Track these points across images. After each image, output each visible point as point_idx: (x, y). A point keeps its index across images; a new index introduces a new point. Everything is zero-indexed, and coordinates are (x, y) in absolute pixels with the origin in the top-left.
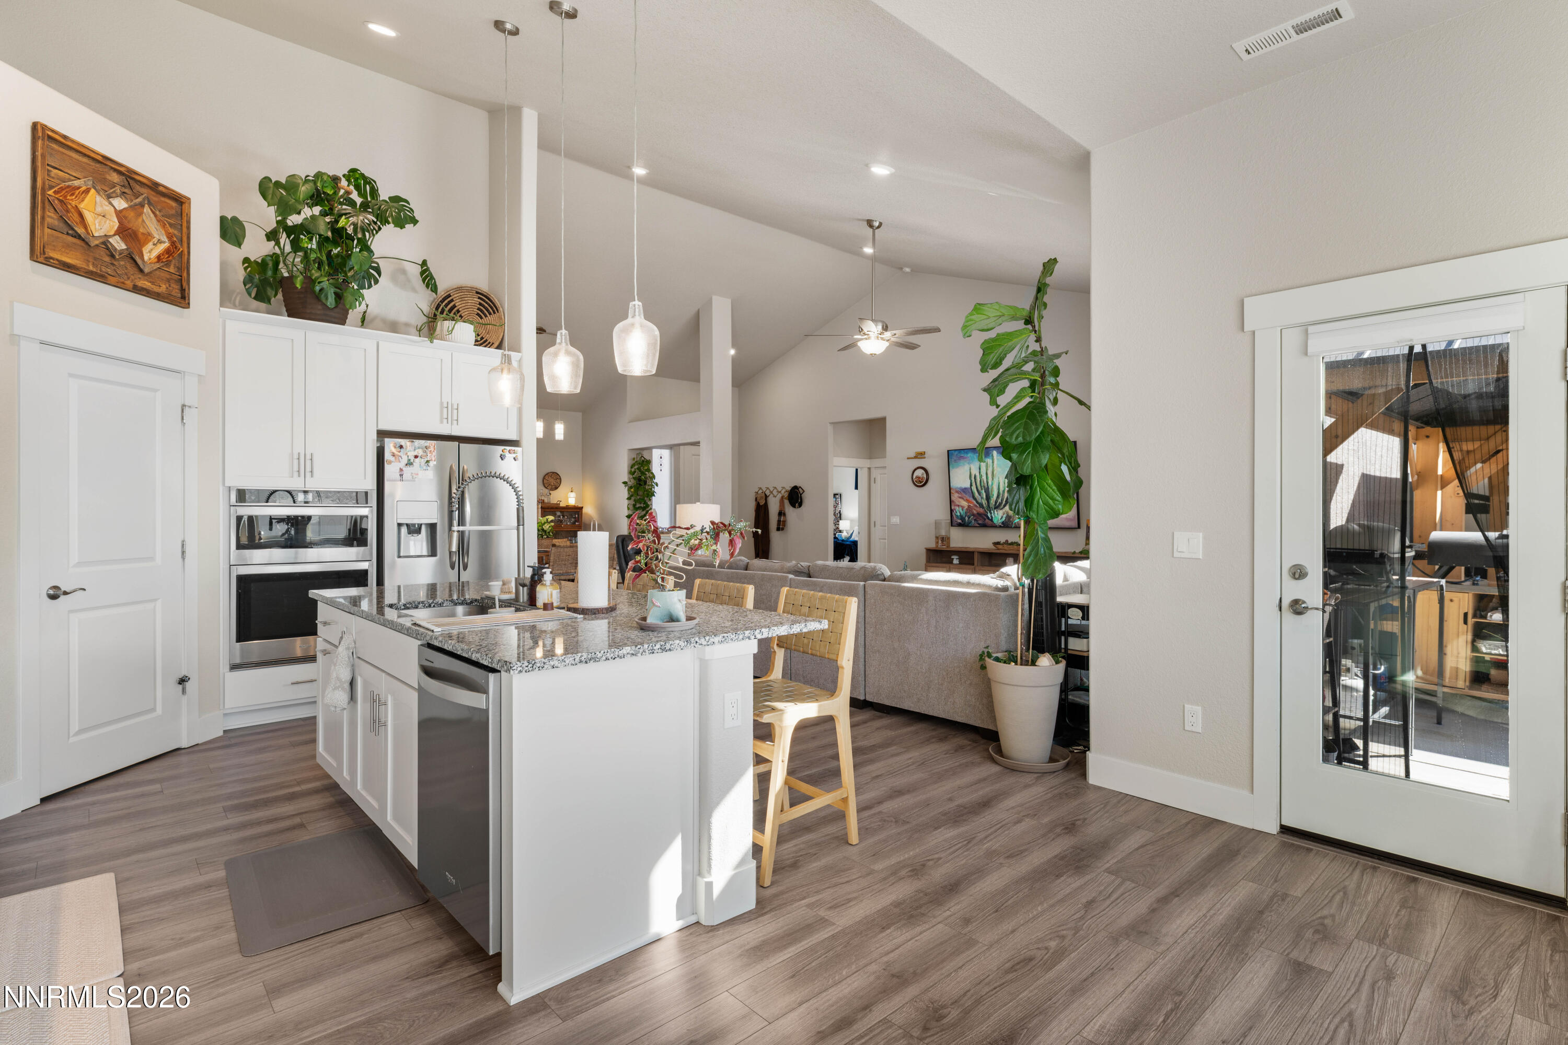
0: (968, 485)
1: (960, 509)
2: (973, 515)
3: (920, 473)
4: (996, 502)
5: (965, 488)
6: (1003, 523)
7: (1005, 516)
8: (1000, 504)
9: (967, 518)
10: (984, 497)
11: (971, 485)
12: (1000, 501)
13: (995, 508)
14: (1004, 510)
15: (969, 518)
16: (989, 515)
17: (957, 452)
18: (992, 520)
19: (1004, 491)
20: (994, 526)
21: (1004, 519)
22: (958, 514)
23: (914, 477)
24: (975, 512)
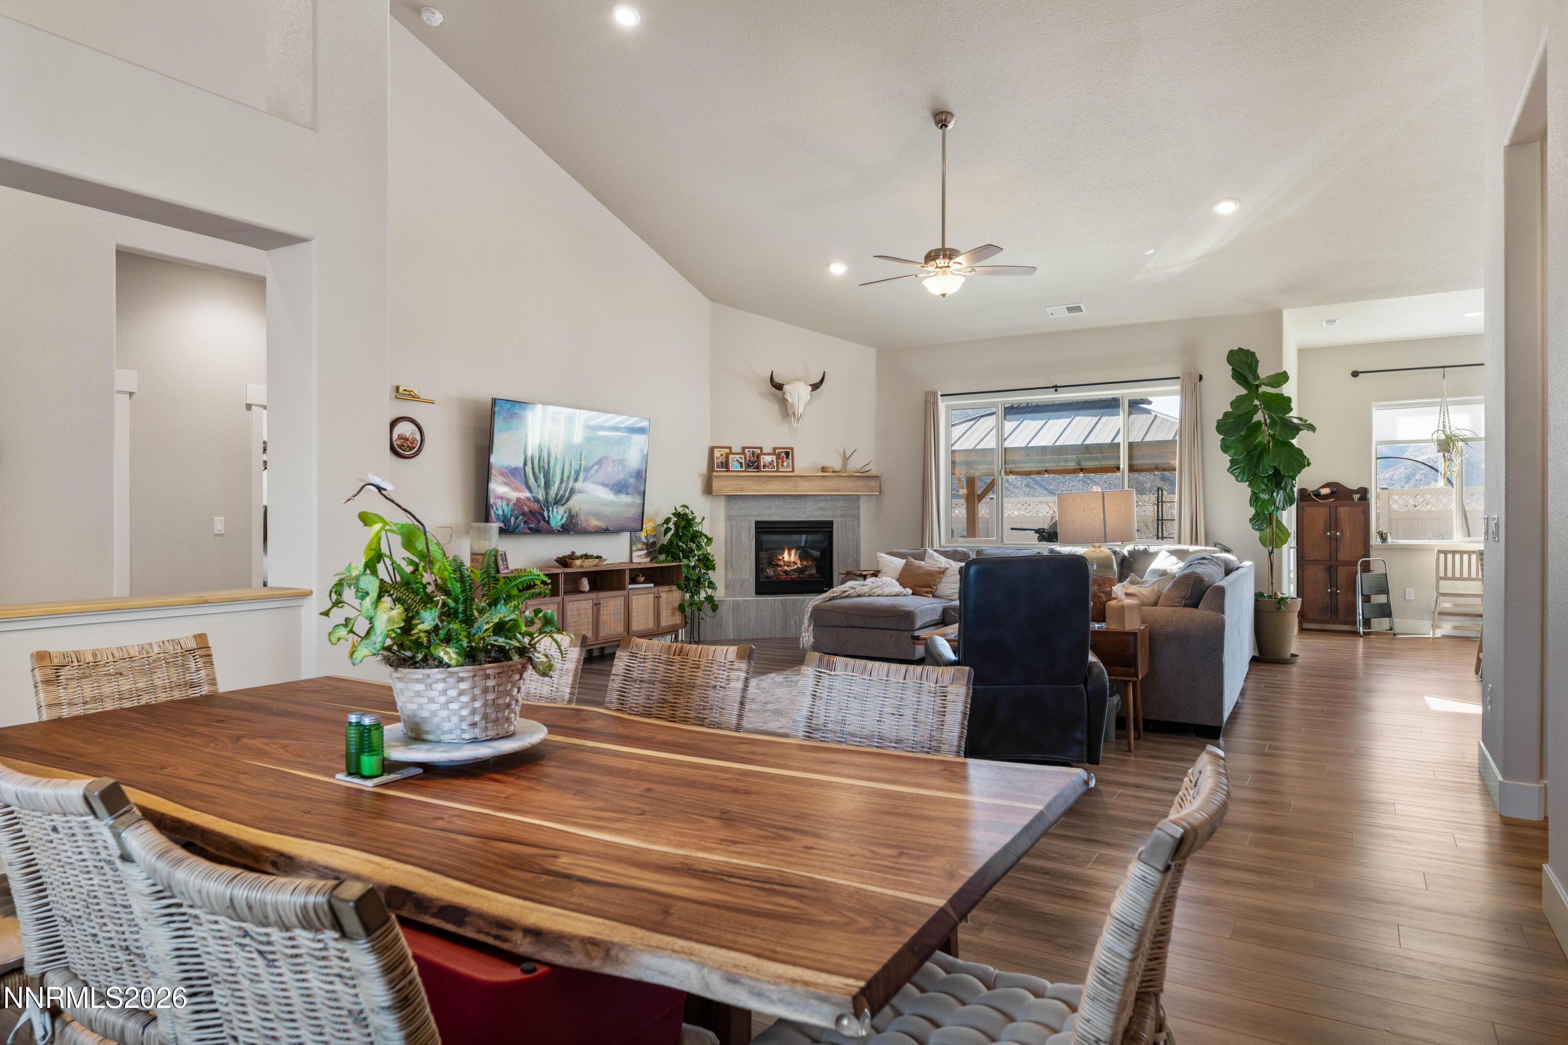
0: (521, 465)
1: (505, 503)
2: (524, 514)
3: (405, 429)
4: (557, 495)
5: (516, 469)
6: (562, 526)
7: (566, 515)
8: (562, 497)
9: (513, 520)
10: (542, 484)
11: (525, 464)
12: (562, 492)
13: (555, 504)
14: (566, 507)
15: (516, 519)
16: (546, 514)
17: (508, 405)
18: (548, 522)
19: (569, 478)
20: (550, 532)
21: (564, 519)
22: (500, 512)
23: (395, 437)
24: (526, 509)
